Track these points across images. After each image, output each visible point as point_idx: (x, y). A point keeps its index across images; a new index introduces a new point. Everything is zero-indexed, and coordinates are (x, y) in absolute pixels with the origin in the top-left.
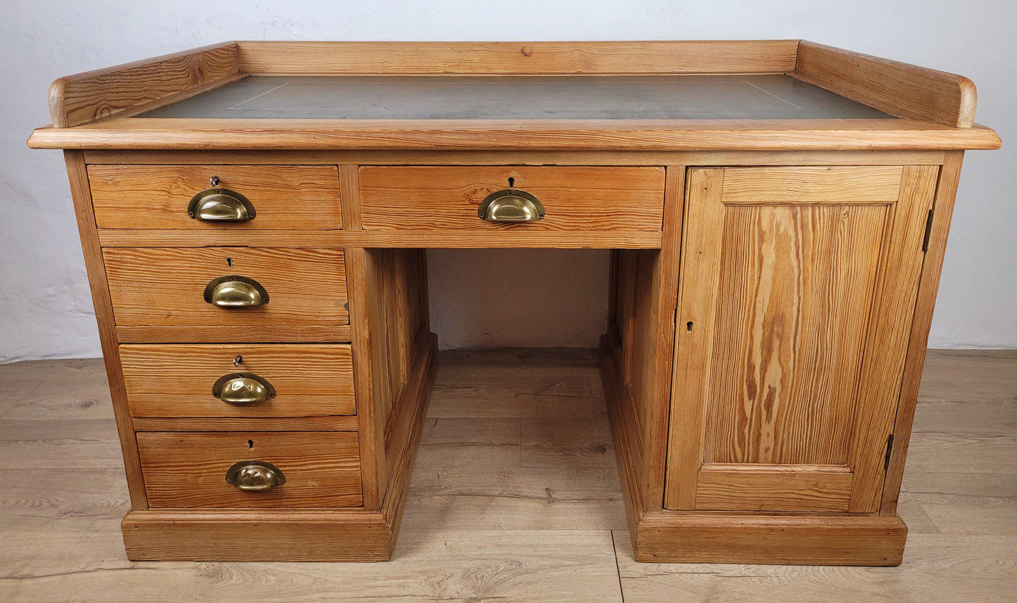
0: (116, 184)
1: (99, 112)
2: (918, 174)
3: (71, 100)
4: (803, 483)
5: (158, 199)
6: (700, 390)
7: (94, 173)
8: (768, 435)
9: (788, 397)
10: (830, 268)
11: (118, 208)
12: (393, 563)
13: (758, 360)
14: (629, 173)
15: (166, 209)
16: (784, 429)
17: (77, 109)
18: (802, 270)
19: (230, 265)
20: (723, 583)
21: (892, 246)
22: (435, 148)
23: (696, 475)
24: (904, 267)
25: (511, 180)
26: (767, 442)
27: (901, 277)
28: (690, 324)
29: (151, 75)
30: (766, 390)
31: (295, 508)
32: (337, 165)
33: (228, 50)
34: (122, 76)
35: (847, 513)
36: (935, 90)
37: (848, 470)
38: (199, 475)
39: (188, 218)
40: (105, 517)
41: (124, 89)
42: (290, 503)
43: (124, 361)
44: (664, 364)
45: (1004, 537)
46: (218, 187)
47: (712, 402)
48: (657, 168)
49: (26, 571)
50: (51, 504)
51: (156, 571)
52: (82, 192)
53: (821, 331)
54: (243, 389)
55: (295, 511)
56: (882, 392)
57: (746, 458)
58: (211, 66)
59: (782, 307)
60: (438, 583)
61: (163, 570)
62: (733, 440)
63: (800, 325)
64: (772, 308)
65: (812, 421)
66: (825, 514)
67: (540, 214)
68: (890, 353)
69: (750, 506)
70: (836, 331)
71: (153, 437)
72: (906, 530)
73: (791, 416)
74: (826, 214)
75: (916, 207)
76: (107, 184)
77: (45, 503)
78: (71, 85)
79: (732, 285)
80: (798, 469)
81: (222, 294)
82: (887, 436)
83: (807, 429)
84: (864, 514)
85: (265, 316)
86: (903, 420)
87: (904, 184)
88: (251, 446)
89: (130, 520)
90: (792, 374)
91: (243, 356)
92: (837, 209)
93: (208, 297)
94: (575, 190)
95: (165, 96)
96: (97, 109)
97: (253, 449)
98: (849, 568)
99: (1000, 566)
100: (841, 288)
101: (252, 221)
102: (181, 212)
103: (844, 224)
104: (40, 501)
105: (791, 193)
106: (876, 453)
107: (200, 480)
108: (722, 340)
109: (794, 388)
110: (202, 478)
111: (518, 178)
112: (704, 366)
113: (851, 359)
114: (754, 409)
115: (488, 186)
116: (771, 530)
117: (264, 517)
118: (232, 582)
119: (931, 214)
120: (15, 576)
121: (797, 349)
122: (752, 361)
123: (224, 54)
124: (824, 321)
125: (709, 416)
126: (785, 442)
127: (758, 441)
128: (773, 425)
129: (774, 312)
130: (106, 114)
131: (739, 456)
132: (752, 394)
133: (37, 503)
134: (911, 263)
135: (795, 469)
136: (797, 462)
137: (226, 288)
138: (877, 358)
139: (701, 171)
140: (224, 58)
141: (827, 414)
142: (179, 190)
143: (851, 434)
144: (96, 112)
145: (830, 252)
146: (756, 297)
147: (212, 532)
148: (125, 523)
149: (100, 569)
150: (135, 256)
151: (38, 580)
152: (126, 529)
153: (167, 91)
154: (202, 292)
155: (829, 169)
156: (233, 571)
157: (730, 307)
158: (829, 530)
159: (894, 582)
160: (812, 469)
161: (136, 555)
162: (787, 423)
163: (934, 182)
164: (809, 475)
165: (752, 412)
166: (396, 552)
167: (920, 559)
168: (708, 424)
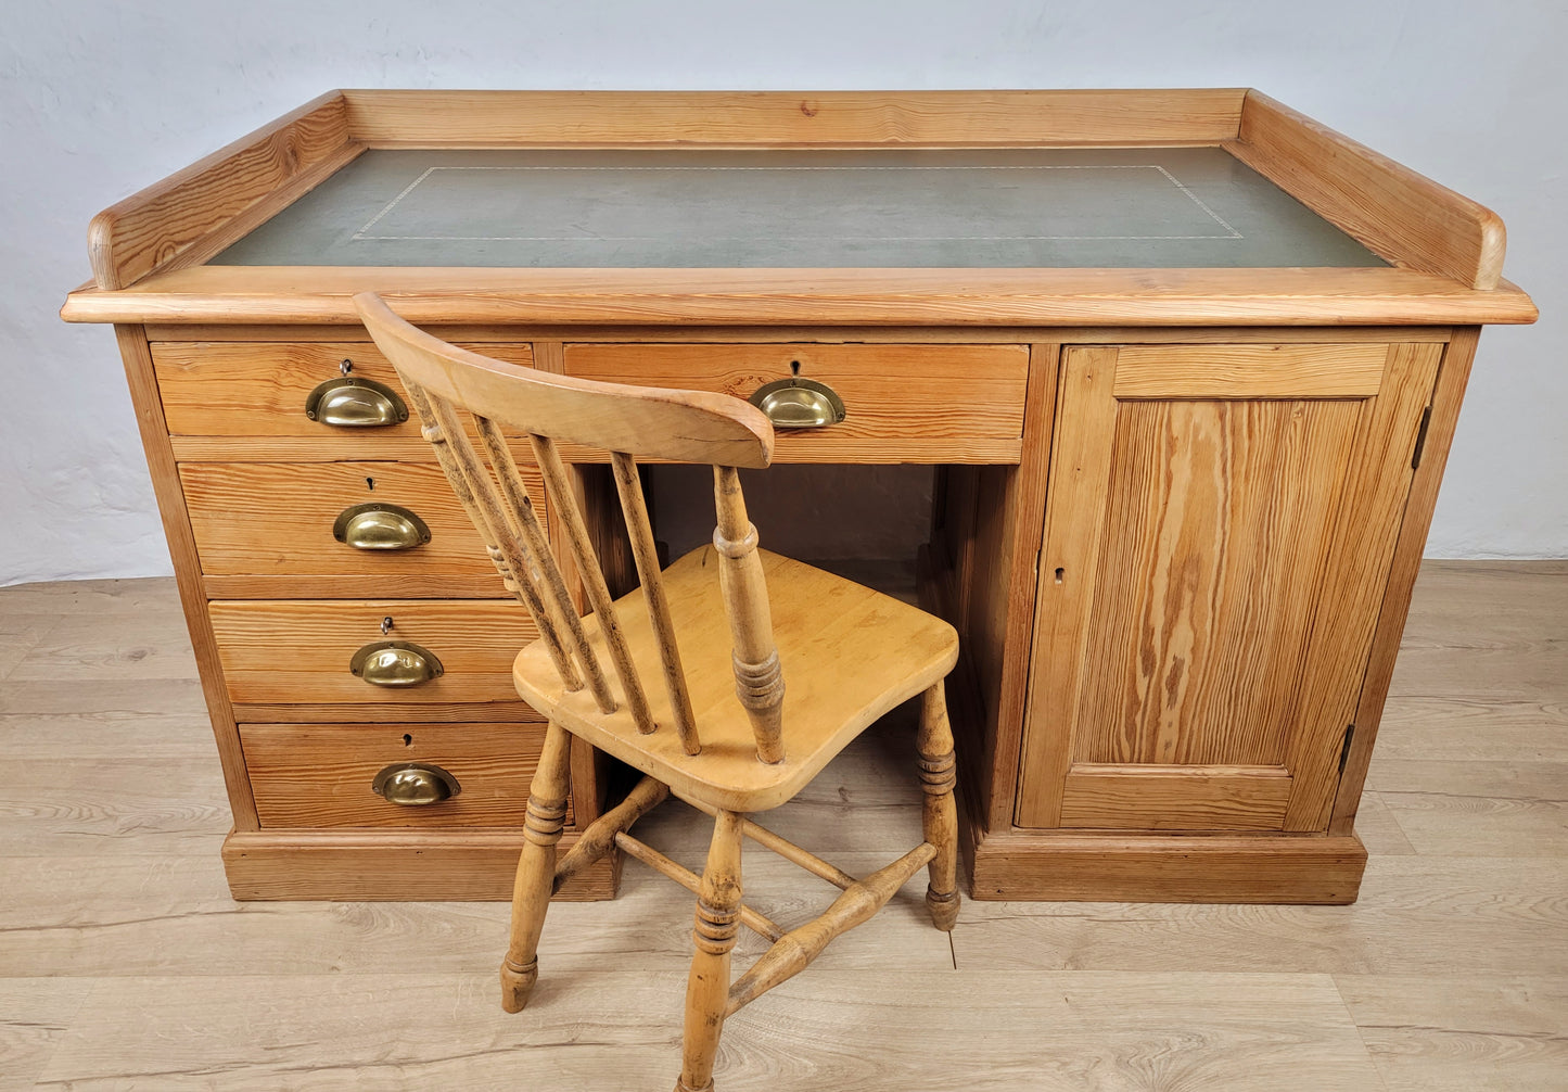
0: (195, 370)
1: (160, 255)
2: (1411, 355)
3: (123, 247)
4: (1220, 792)
5: (260, 393)
6: (1072, 664)
7: (162, 354)
8: (1170, 725)
9: (1202, 672)
10: (1272, 490)
11: (199, 406)
12: (620, 902)
13: (1158, 621)
14: (975, 355)
15: (272, 407)
16: (1194, 717)
17: (131, 258)
18: (1230, 494)
19: (371, 488)
20: (1098, 931)
21: (1367, 460)
22: (682, 323)
23: (1062, 781)
24: (1382, 489)
25: (796, 365)
26: (1167, 734)
27: (1378, 505)
28: (1059, 572)
29: (227, 179)
30: (1170, 663)
31: (474, 827)
32: (531, 343)
33: (331, 109)
34: (187, 190)
35: (1281, 832)
36: (1446, 225)
37: (1286, 772)
38: (333, 783)
39: (306, 421)
40: (190, 833)
41: (191, 212)
42: (467, 821)
43: (216, 624)
44: (1020, 628)
45: (1510, 859)
46: (350, 374)
47: (1089, 679)
48: (1017, 347)
49: (85, 917)
50: (106, 814)
51: (276, 916)
52: (144, 382)
53: (1254, 581)
54: (396, 665)
55: (476, 831)
56: (1341, 667)
57: (1136, 756)
58: (310, 141)
59: (1198, 546)
60: (687, 932)
61: (287, 913)
62: (1119, 732)
63: (1223, 572)
64: (1183, 547)
65: (1236, 705)
66: (1249, 834)
67: (839, 414)
68: (1355, 613)
69: (1140, 823)
70: (1278, 580)
71: (263, 730)
72: (1365, 856)
73: (1204, 698)
74: (1269, 413)
75: (1405, 405)
76: (181, 370)
77: (96, 812)
78: (122, 223)
79: (1124, 515)
80: (1212, 771)
81: (361, 530)
82: (1345, 727)
83: (1228, 717)
84: (1305, 834)
85: (426, 560)
86: (1370, 706)
87: (1390, 369)
88: (408, 743)
89: (234, 845)
90: (1208, 639)
91: (394, 618)
92: (1286, 405)
93: (340, 534)
94: (893, 378)
95: (248, 207)
96: (158, 251)
97: (411, 746)
98: (1281, 908)
99: (1499, 902)
100: (1287, 518)
101: (403, 424)
102: (295, 411)
103: (1295, 426)
104: (90, 810)
105: (1217, 383)
106: (1327, 751)
107: (335, 790)
108: (1107, 592)
109: (1211, 660)
110: (337, 787)
111: (805, 361)
112: (1078, 628)
113: (1297, 619)
114: (1151, 689)
115: (761, 374)
116: (1168, 856)
117: (430, 840)
118: (388, 931)
119: (1427, 413)
120: (70, 924)
121: (1218, 605)
122: (1151, 622)
123: (325, 117)
124: (1259, 566)
125: (1084, 698)
126: (1195, 736)
127: (1155, 733)
128: (1179, 712)
129: (1185, 552)
130: (169, 257)
131: (1127, 754)
132: (1148, 668)
133: (86, 813)
134: (1393, 485)
135: (1207, 771)
136: (1211, 761)
137: (366, 522)
138: (1337, 618)
139: (1084, 351)
140: (327, 123)
141: (1258, 696)
142: (293, 379)
143: (1290, 723)
144: (156, 257)
145: (1272, 467)
146: (1159, 531)
147: (356, 862)
148: (226, 850)
149: (194, 913)
150: (229, 475)
151: (106, 930)
152: (229, 857)
153: (250, 199)
154: (331, 527)
155: (1277, 349)
156: (389, 915)
157: (1120, 546)
158: (1253, 857)
159: (1344, 927)
160: (1232, 771)
161: (245, 894)
162: (1199, 708)
163: (1434, 368)
164: (1229, 781)
165: (1148, 693)
166: (623, 886)
167: (1384, 893)
168: (1082, 708)
